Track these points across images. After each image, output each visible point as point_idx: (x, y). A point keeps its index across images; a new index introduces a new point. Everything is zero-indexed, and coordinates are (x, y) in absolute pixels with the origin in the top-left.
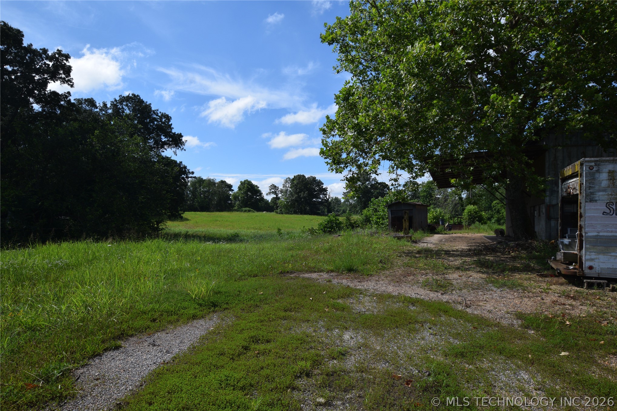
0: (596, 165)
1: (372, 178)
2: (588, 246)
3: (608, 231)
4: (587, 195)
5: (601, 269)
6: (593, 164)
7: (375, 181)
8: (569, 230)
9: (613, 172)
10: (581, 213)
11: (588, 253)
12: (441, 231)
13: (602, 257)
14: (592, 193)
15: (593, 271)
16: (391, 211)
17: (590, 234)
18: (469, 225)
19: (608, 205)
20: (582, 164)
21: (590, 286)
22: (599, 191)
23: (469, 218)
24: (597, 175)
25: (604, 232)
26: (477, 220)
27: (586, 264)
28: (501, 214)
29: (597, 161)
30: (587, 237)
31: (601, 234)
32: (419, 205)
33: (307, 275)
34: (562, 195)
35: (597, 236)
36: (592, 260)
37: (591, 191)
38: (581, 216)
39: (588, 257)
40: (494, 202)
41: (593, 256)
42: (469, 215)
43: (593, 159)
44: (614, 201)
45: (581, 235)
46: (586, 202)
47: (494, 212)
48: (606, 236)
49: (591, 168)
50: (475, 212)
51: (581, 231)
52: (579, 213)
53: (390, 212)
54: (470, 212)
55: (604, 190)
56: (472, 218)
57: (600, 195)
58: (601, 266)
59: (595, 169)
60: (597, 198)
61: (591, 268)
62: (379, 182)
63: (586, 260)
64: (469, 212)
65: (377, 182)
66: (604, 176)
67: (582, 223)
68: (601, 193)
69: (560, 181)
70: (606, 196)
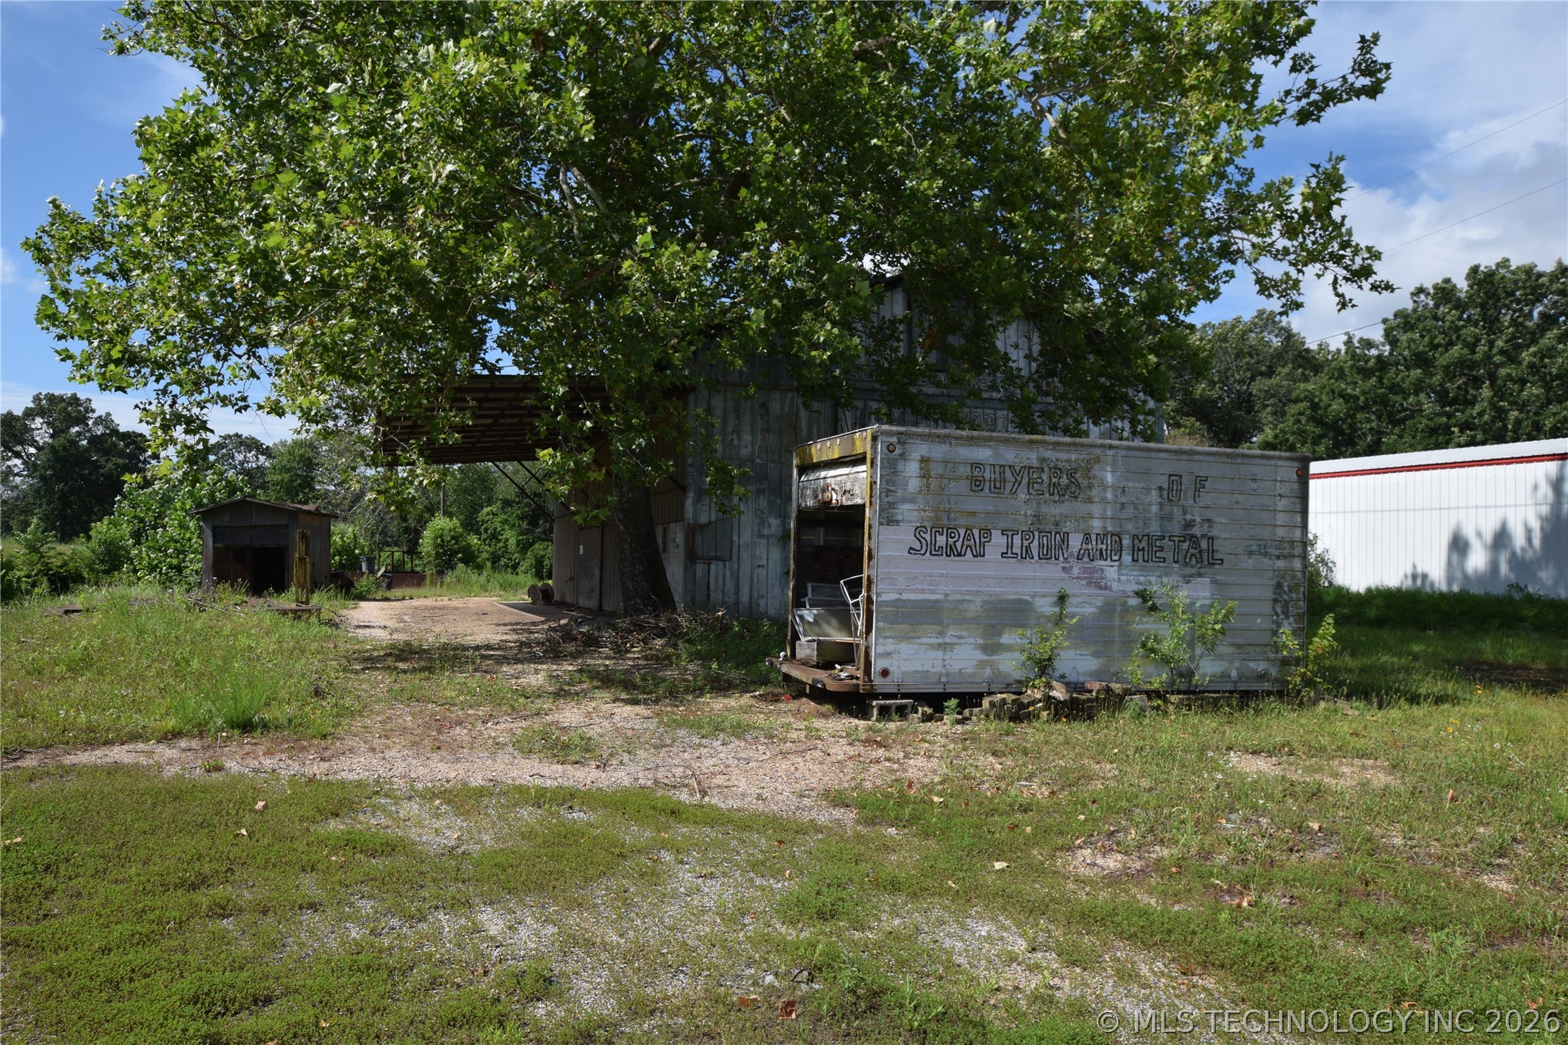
0: (899, 442)
1: (95, 415)
2: (881, 624)
3: (916, 591)
4: (882, 510)
5: (904, 674)
6: (894, 440)
7: (107, 427)
8: (809, 586)
9: (928, 460)
10: (870, 550)
11: (881, 640)
12: (369, 591)
13: (905, 647)
14: (892, 505)
15: (889, 679)
16: (214, 530)
17: (885, 597)
18: (441, 573)
19: (919, 531)
20: (874, 439)
21: (885, 713)
22: (905, 501)
23: (437, 554)
24: (901, 465)
25: (910, 591)
26: (461, 560)
27: (877, 665)
28: (501, 544)
29: (901, 433)
30: (880, 604)
31: (905, 596)
32: (309, 512)
33: (84, 758)
34: (799, 506)
35: (899, 600)
36: (887, 654)
37: (890, 499)
38: (870, 557)
39: (881, 649)
40: (486, 510)
41: (890, 646)
42: (437, 546)
43: (895, 428)
44: (928, 525)
45: (869, 601)
46: (881, 524)
47: (484, 536)
48: (914, 601)
49: (890, 448)
50: (453, 538)
51: (869, 590)
52: (866, 549)
53: (209, 533)
54: (441, 536)
55: (912, 501)
56: (444, 553)
57: (907, 512)
58: (904, 669)
59: (897, 452)
60: (899, 518)
61: (885, 673)
62: (122, 429)
63: (877, 656)
64: (436, 538)
65: (115, 432)
66: (912, 468)
67: (873, 573)
68: (907, 506)
69: (795, 471)
70: (915, 513)
